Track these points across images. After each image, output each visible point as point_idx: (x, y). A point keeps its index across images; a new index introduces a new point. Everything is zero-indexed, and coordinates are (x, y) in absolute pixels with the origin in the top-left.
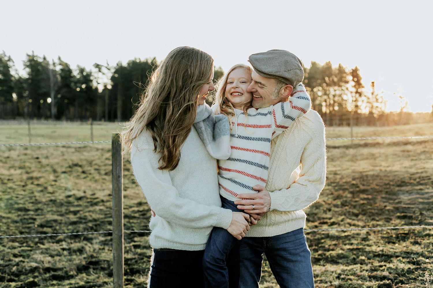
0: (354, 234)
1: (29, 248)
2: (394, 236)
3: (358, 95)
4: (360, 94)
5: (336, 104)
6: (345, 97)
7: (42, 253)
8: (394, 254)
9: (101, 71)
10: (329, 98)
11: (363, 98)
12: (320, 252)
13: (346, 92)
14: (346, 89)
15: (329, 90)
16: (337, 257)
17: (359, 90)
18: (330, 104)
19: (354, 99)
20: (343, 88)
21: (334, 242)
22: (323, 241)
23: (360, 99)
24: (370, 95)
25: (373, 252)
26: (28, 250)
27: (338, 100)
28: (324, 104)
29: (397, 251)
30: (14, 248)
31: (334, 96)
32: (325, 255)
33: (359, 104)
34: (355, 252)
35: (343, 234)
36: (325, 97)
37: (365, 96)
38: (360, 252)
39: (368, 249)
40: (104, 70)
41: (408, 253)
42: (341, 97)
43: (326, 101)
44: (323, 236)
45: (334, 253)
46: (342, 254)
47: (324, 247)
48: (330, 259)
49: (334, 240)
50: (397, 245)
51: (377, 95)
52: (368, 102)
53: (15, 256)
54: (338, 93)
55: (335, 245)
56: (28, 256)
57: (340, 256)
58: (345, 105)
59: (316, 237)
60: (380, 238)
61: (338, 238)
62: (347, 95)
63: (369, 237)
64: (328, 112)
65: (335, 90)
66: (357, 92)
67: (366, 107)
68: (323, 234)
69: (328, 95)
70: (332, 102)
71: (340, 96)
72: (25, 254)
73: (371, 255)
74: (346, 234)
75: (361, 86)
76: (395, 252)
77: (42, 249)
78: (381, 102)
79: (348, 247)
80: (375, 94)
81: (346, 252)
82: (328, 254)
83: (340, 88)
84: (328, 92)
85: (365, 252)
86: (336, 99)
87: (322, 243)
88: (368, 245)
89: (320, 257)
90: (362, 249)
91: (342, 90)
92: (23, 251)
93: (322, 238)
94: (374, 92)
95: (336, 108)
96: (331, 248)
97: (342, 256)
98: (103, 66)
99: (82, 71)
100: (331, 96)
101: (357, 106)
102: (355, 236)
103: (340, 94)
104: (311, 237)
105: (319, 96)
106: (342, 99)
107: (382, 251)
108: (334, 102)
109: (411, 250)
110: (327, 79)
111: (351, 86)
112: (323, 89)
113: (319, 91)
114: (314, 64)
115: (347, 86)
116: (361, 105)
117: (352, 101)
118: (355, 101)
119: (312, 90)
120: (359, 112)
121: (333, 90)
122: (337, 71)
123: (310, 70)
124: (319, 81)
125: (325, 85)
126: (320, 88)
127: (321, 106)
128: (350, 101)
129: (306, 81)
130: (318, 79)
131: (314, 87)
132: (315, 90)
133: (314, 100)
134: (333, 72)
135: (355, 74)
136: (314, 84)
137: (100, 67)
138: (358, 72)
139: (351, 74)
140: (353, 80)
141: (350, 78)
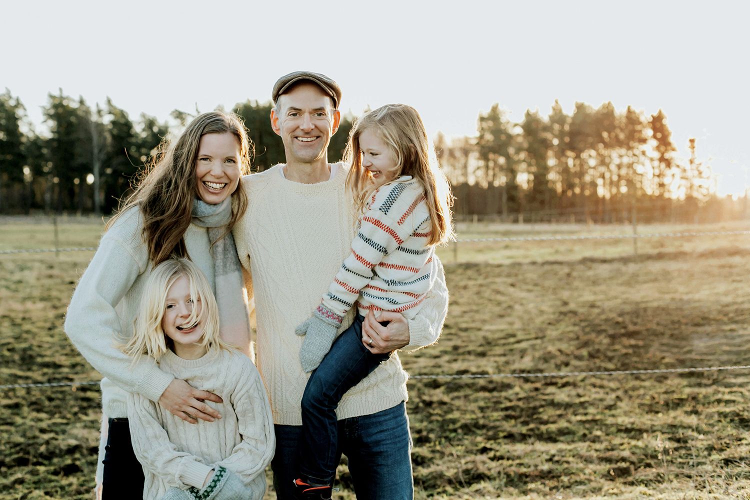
0: (595, 399)
1: (64, 421)
2: (662, 402)
3: (663, 165)
4: (668, 163)
5: (623, 182)
6: (638, 169)
7: (85, 427)
8: (651, 428)
10: (610, 171)
11: (673, 170)
12: (532, 426)
14: (641, 153)
15: (610, 157)
16: (558, 433)
17: (666, 156)
18: (611, 183)
19: (657, 172)
20: (636, 152)
21: (559, 412)
22: (541, 410)
25: (617, 425)
26: (62, 424)
27: (627, 174)
28: (600, 181)
29: (656, 423)
30: (41, 420)
31: (619, 167)
32: (538, 429)
33: (666, 181)
34: (587, 426)
35: (577, 401)
36: (602, 169)
37: (677, 166)
38: (597, 424)
39: (610, 421)
41: (674, 426)
42: (632, 168)
43: (602, 176)
44: (543, 403)
45: (553, 427)
46: (567, 428)
47: (540, 419)
48: (546, 436)
49: (559, 409)
50: (660, 415)
53: (43, 431)
54: (626, 160)
55: (560, 416)
56: (64, 432)
57: (562, 432)
58: (639, 183)
59: (531, 405)
60: (636, 405)
61: (568, 406)
62: (642, 164)
63: (619, 404)
64: (608, 196)
65: (621, 156)
66: (662, 159)
67: (679, 188)
68: (544, 400)
69: (607, 165)
70: (615, 178)
71: (630, 166)
72: (57, 429)
73: (613, 429)
74: (582, 399)
75: (669, 148)
76: (653, 425)
77: (85, 421)
79: (579, 418)
81: (574, 425)
82: (543, 428)
83: (630, 153)
84: (607, 160)
85: (606, 425)
86: (623, 172)
87: (540, 413)
88: (613, 416)
89: (529, 433)
90: (601, 420)
91: (634, 155)
92: (55, 424)
93: (542, 406)
95: (624, 189)
96: (551, 420)
97: (566, 431)
100: (613, 167)
101: (662, 186)
102: (597, 402)
103: (631, 162)
104: (524, 403)
105: (591, 167)
106: (635, 172)
107: (633, 424)
108: (620, 177)
109: (681, 422)
110: (605, 135)
111: (650, 147)
112: (599, 154)
113: (590, 157)
114: (580, 107)
115: (643, 147)
116: (670, 184)
117: (652, 176)
118: (658, 176)
119: (578, 157)
120: (666, 195)
121: (616, 155)
122: (624, 120)
123: (574, 118)
124: (590, 140)
125: (601, 146)
126: (593, 153)
127: (594, 185)
128: (650, 176)
129: (567, 139)
130: (588, 135)
131: (581, 151)
132: (584, 155)
133: (581, 174)
134: (617, 123)
135: (657, 126)
136: (581, 145)
137: (184, 116)
138: (663, 122)
139: (651, 125)
140: (654, 136)
141: (648, 132)
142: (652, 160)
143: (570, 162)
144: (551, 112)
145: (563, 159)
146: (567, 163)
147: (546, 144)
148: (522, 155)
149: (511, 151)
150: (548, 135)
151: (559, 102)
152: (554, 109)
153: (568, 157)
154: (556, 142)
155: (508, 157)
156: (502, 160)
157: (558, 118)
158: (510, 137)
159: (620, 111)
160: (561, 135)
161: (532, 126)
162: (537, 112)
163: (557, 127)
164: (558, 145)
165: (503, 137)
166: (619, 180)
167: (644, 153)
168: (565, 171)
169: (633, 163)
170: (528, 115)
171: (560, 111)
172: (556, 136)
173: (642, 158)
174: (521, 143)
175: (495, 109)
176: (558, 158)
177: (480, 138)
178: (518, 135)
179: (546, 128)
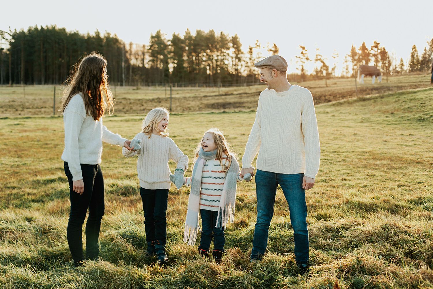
3: (237, 60)
4: (240, 60)
5: (219, 68)
6: (226, 62)
9: (4, 37)
10: (213, 63)
11: (242, 62)
15: (212, 56)
17: (239, 56)
18: (213, 67)
19: (234, 64)
23: (239, 64)
24: (248, 60)
27: (221, 64)
28: (208, 68)
31: (217, 61)
33: (239, 67)
36: (209, 62)
37: (244, 61)
40: (7, 36)
43: (209, 65)
51: (254, 60)
52: (246, 66)
54: (220, 58)
58: (226, 68)
62: (228, 60)
64: (211, 74)
65: (218, 56)
66: (237, 57)
67: (244, 71)
69: (211, 60)
70: (215, 66)
71: (222, 60)
75: (240, 52)
80: (253, 59)
83: (222, 54)
86: (219, 63)
91: (224, 55)
94: (251, 57)
95: (219, 71)
98: (6, 32)
100: (214, 61)
101: (236, 70)
105: (204, 61)
106: (224, 64)
108: (217, 65)
110: (210, 45)
111: (232, 51)
112: (207, 55)
113: (203, 56)
114: (199, 32)
115: (227, 51)
116: (240, 69)
118: (235, 65)
119: (197, 56)
120: (240, 74)
121: (215, 55)
122: (220, 39)
123: (195, 37)
124: (203, 48)
125: (208, 51)
126: (205, 54)
127: (205, 69)
128: (231, 65)
129: (192, 47)
130: (203, 46)
131: (200, 53)
132: (200, 55)
133: (199, 64)
134: (216, 39)
135: (235, 41)
136: (199, 50)
137: (3, 33)
138: (238, 40)
139: (232, 41)
140: (233, 47)
141: (231, 45)
142: (232, 58)
143: (194, 58)
144: (185, 34)
145: (191, 57)
146: (192, 59)
147: (182, 49)
148: (172, 54)
149: (166, 52)
150: (184, 45)
151: (189, 30)
152: (186, 33)
153: (193, 56)
154: (187, 48)
155: (165, 56)
156: (162, 57)
157: (189, 38)
158: (166, 46)
159: (217, 35)
160: (189, 46)
161: (176, 41)
162: (178, 35)
163: (188, 41)
164: (188, 50)
165: (162, 46)
166: (217, 67)
167: (228, 55)
168: (191, 62)
169: (223, 59)
170: (174, 36)
171: (189, 33)
172: (187, 46)
173: (227, 57)
174: (171, 49)
175: (158, 33)
176: (188, 56)
177: (151, 46)
178: (169, 45)
179: (183, 42)
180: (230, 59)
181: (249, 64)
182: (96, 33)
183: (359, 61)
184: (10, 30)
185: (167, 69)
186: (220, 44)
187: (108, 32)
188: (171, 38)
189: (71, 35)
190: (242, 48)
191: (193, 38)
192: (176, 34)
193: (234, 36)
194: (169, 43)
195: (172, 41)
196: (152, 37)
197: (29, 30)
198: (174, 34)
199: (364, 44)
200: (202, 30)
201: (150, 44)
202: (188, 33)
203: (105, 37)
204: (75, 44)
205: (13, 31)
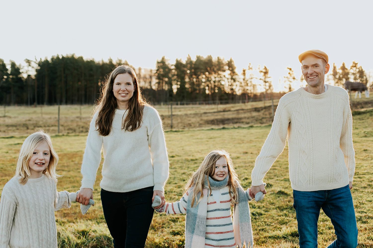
3: (232, 81)
4: (234, 80)
5: (216, 88)
6: (223, 83)
9: (31, 65)
10: (211, 83)
11: (237, 83)
13: (224, 78)
14: (223, 76)
15: (211, 78)
17: (234, 77)
18: (211, 88)
19: (230, 84)
23: (235, 84)
24: (242, 81)
27: (218, 85)
28: (207, 88)
31: (215, 82)
33: (234, 87)
36: (208, 83)
37: (238, 81)
40: (33, 64)
42: (220, 82)
43: (208, 86)
51: (247, 81)
52: (240, 86)
54: (217, 79)
58: (223, 89)
62: (224, 81)
64: (210, 93)
65: (215, 78)
66: (232, 79)
67: (239, 90)
69: (210, 81)
70: (213, 86)
71: (219, 81)
75: (235, 74)
78: (250, 86)
80: (246, 79)
83: (219, 76)
86: (216, 84)
91: (221, 77)
94: (245, 78)
95: (217, 91)
98: (32, 61)
99: (13, 65)
100: (212, 82)
101: (232, 89)
103: (219, 80)
105: (203, 82)
106: (221, 84)
108: (215, 86)
110: (209, 69)
111: (227, 73)
112: (206, 77)
113: (203, 78)
114: (198, 58)
115: (224, 73)
116: (235, 89)
117: (228, 85)
118: (231, 86)
119: (197, 78)
120: (234, 93)
121: (213, 77)
122: (217, 63)
123: (195, 62)
124: (203, 71)
125: (207, 73)
126: (204, 76)
127: (204, 89)
129: (193, 70)
130: (202, 69)
131: (199, 75)
132: (200, 77)
133: (199, 85)
134: (213, 64)
135: (230, 65)
136: (199, 73)
137: (30, 62)
138: (232, 63)
139: (228, 64)
140: (229, 69)
141: (226, 67)
142: (228, 79)
143: (195, 80)
144: (186, 59)
146: (193, 80)
147: (184, 73)
148: (175, 77)
149: (170, 75)
150: (185, 69)
151: (190, 55)
153: (194, 78)
154: (188, 72)
155: (169, 78)
156: (166, 79)
157: (190, 62)
158: (170, 70)
159: (214, 59)
160: (190, 69)
161: (179, 65)
162: (181, 60)
163: (189, 66)
164: (190, 73)
165: (167, 70)
167: (224, 76)
168: (192, 84)
170: (177, 61)
172: (189, 70)
174: (174, 72)
175: (163, 59)
176: (189, 78)
177: (157, 70)
178: (173, 69)
179: (184, 66)
180: (226, 80)
181: (243, 84)
182: (109, 60)
183: (340, 79)
184: (36, 59)
185: (171, 90)
186: (218, 67)
187: (120, 59)
188: (174, 63)
189: (88, 62)
190: (236, 71)
191: (194, 63)
192: (179, 59)
193: (229, 60)
194: (173, 67)
195: (175, 66)
196: (158, 63)
197: (52, 59)
198: (177, 59)
199: (343, 64)
200: (201, 56)
201: (157, 69)
202: (189, 59)
203: (117, 63)
204: (91, 70)
205: (39, 60)
